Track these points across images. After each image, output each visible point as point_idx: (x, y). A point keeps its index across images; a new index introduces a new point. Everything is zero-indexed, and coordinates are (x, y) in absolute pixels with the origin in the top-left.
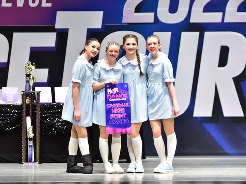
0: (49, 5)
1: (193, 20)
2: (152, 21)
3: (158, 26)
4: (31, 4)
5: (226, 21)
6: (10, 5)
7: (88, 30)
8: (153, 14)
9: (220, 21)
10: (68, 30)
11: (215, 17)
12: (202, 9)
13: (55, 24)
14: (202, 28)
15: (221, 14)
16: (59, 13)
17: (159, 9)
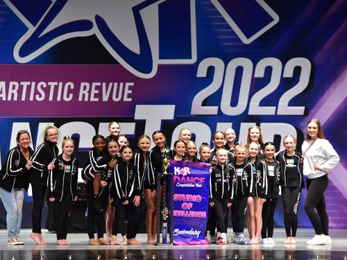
0: (130, 100)
1: (251, 113)
2: (216, 113)
3: (221, 117)
4: (114, 99)
5: (278, 114)
6: (97, 100)
7: (163, 121)
8: (217, 107)
9: (274, 114)
10: (145, 120)
11: (269, 111)
12: (258, 104)
13: (134, 115)
14: (258, 120)
15: (275, 107)
16: (137, 106)
17: (222, 103)
